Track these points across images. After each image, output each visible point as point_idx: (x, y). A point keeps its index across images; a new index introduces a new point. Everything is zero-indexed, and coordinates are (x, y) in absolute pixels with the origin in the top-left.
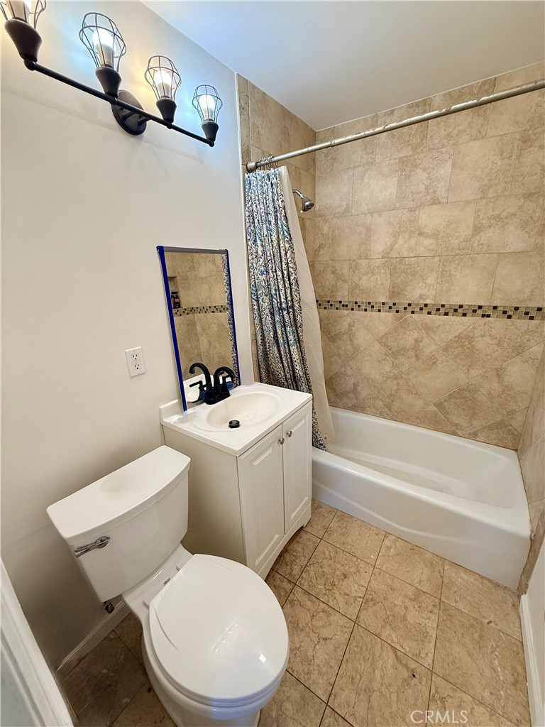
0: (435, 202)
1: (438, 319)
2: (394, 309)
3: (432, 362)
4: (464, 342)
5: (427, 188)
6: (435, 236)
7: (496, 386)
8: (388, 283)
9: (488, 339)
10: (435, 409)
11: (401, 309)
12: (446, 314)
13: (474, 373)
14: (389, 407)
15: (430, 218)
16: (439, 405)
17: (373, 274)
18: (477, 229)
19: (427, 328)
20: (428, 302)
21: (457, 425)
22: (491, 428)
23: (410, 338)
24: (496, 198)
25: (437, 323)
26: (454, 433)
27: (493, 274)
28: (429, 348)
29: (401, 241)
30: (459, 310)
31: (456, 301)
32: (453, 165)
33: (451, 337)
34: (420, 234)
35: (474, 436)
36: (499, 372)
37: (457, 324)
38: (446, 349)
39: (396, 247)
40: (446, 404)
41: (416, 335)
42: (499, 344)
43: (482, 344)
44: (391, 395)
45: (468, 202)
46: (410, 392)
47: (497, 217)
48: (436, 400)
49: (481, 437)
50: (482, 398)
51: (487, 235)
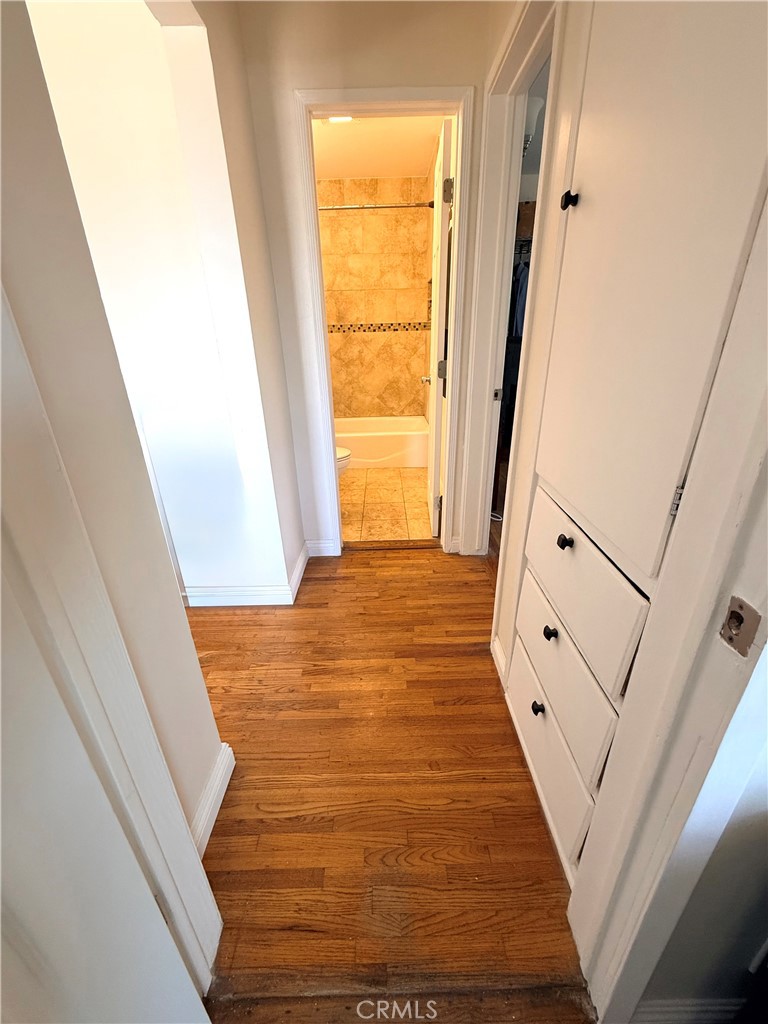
0: (356, 252)
1: (370, 335)
2: (341, 330)
3: (371, 366)
4: (387, 347)
5: (350, 242)
6: (360, 275)
7: (408, 376)
8: (335, 310)
9: (399, 345)
10: (377, 400)
11: (346, 329)
12: (374, 331)
13: (395, 369)
14: (349, 407)
15: (354, 263)
16: (380, 397)
18: (383, 273)
19: (365, 342)
20: (362, 323)
21: (392, 408)
22: (409, 405)
23: (354, 351)
24: (389, 254)
25: (370, 337)
26: (392, 415)
27: (395, 303)
28: (368, 356)
29: (338, 279)
30: (380, 327)
31: (378, 321)
33: (379, 346)
34: (351, 274)
35: (402, 413)
36: (408, 366)
37: (381, 337)
38: (378, 356)
39: (337, 283)
40: (384, 395)
41: (359, 348)
42: (405, 348)
43: (397, 349)
44: (350, 397)
45: (375, 254)
46: (361, 392)
47: (391, 266)
48: (378, 394)
49: (406, 412)
50: (402, 386)
51: (388, 277)
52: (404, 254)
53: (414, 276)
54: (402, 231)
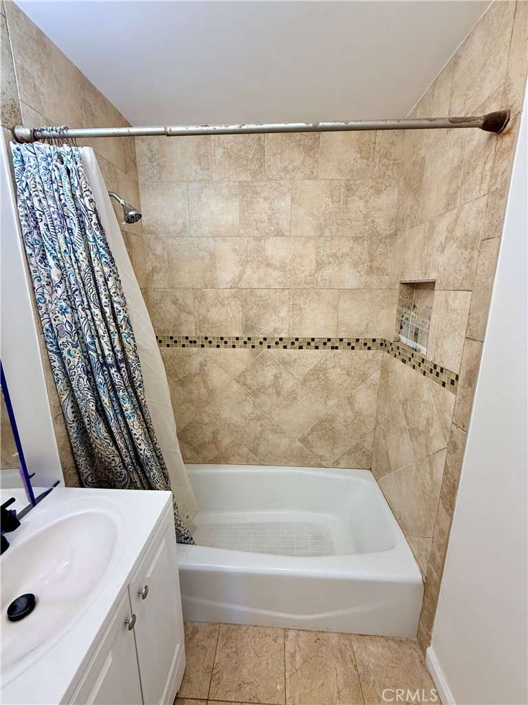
0: (279, 234)
1: (293, 353)
2: (249, 345)
3: (293, 397)
4: (319, 372)
5: (269, 219)
6: (282, 268)
7: (349, 413)
8: (239, 316)
9: (338, 370)
10: (299, 444)
11: (257, 344)
12: (301, 347)
13: (330, 403)
14: (254, 451)
15: (276, 249)
16: (304, 440)
17: (223, 305)
18: (320, 265)
19: (285, 363)
20: (283, 335)
21: (321, 457)
22: (349, 453)
23: (268, 374)
24: (332, 238)
25: (294, 357)
26: (320, 466)
27: (336, 309)
28: (288, 383)
29: (249, 271)
30: (311, 343)
31: (307, 334)
32: (293, 200)
33: (307, 370)
34: (268, 265)
35: (336, 464)
36: (350, 400)
37: (311, 357)
38: (304, 382)
39: (245, 276)
40: (310, 438)
41: (275, 371)
42: (348, 374)
43: (335, 375)
44: (256, 438)
45: (309, 238)
46: (275, 431)
47: (334, 255)
48: (300, 436)
49: (343, 463)
50: (339, 426)
51: (328, 272)
52: (356, 239)
53: (371, 271)
54: (357, 205)
